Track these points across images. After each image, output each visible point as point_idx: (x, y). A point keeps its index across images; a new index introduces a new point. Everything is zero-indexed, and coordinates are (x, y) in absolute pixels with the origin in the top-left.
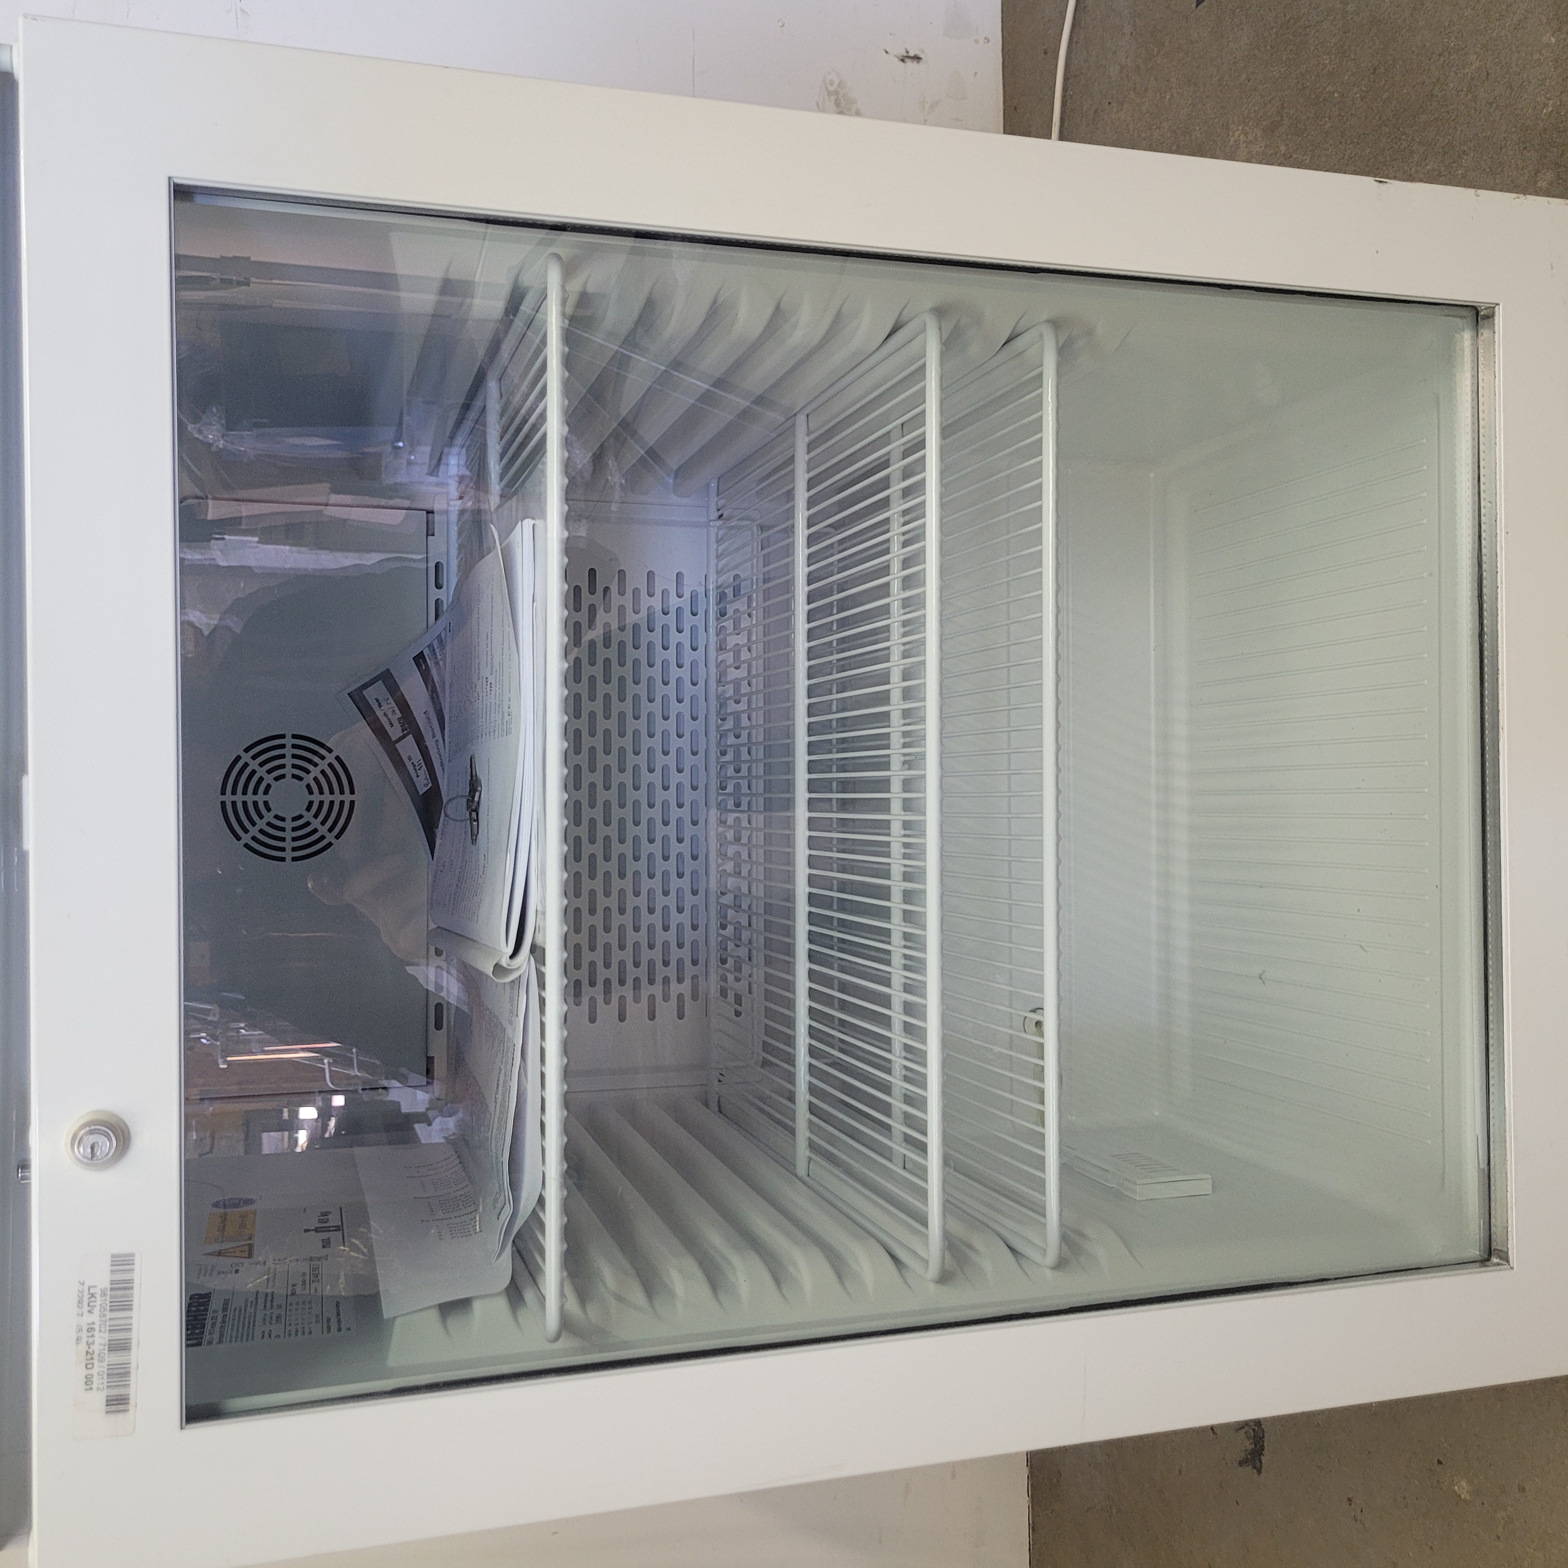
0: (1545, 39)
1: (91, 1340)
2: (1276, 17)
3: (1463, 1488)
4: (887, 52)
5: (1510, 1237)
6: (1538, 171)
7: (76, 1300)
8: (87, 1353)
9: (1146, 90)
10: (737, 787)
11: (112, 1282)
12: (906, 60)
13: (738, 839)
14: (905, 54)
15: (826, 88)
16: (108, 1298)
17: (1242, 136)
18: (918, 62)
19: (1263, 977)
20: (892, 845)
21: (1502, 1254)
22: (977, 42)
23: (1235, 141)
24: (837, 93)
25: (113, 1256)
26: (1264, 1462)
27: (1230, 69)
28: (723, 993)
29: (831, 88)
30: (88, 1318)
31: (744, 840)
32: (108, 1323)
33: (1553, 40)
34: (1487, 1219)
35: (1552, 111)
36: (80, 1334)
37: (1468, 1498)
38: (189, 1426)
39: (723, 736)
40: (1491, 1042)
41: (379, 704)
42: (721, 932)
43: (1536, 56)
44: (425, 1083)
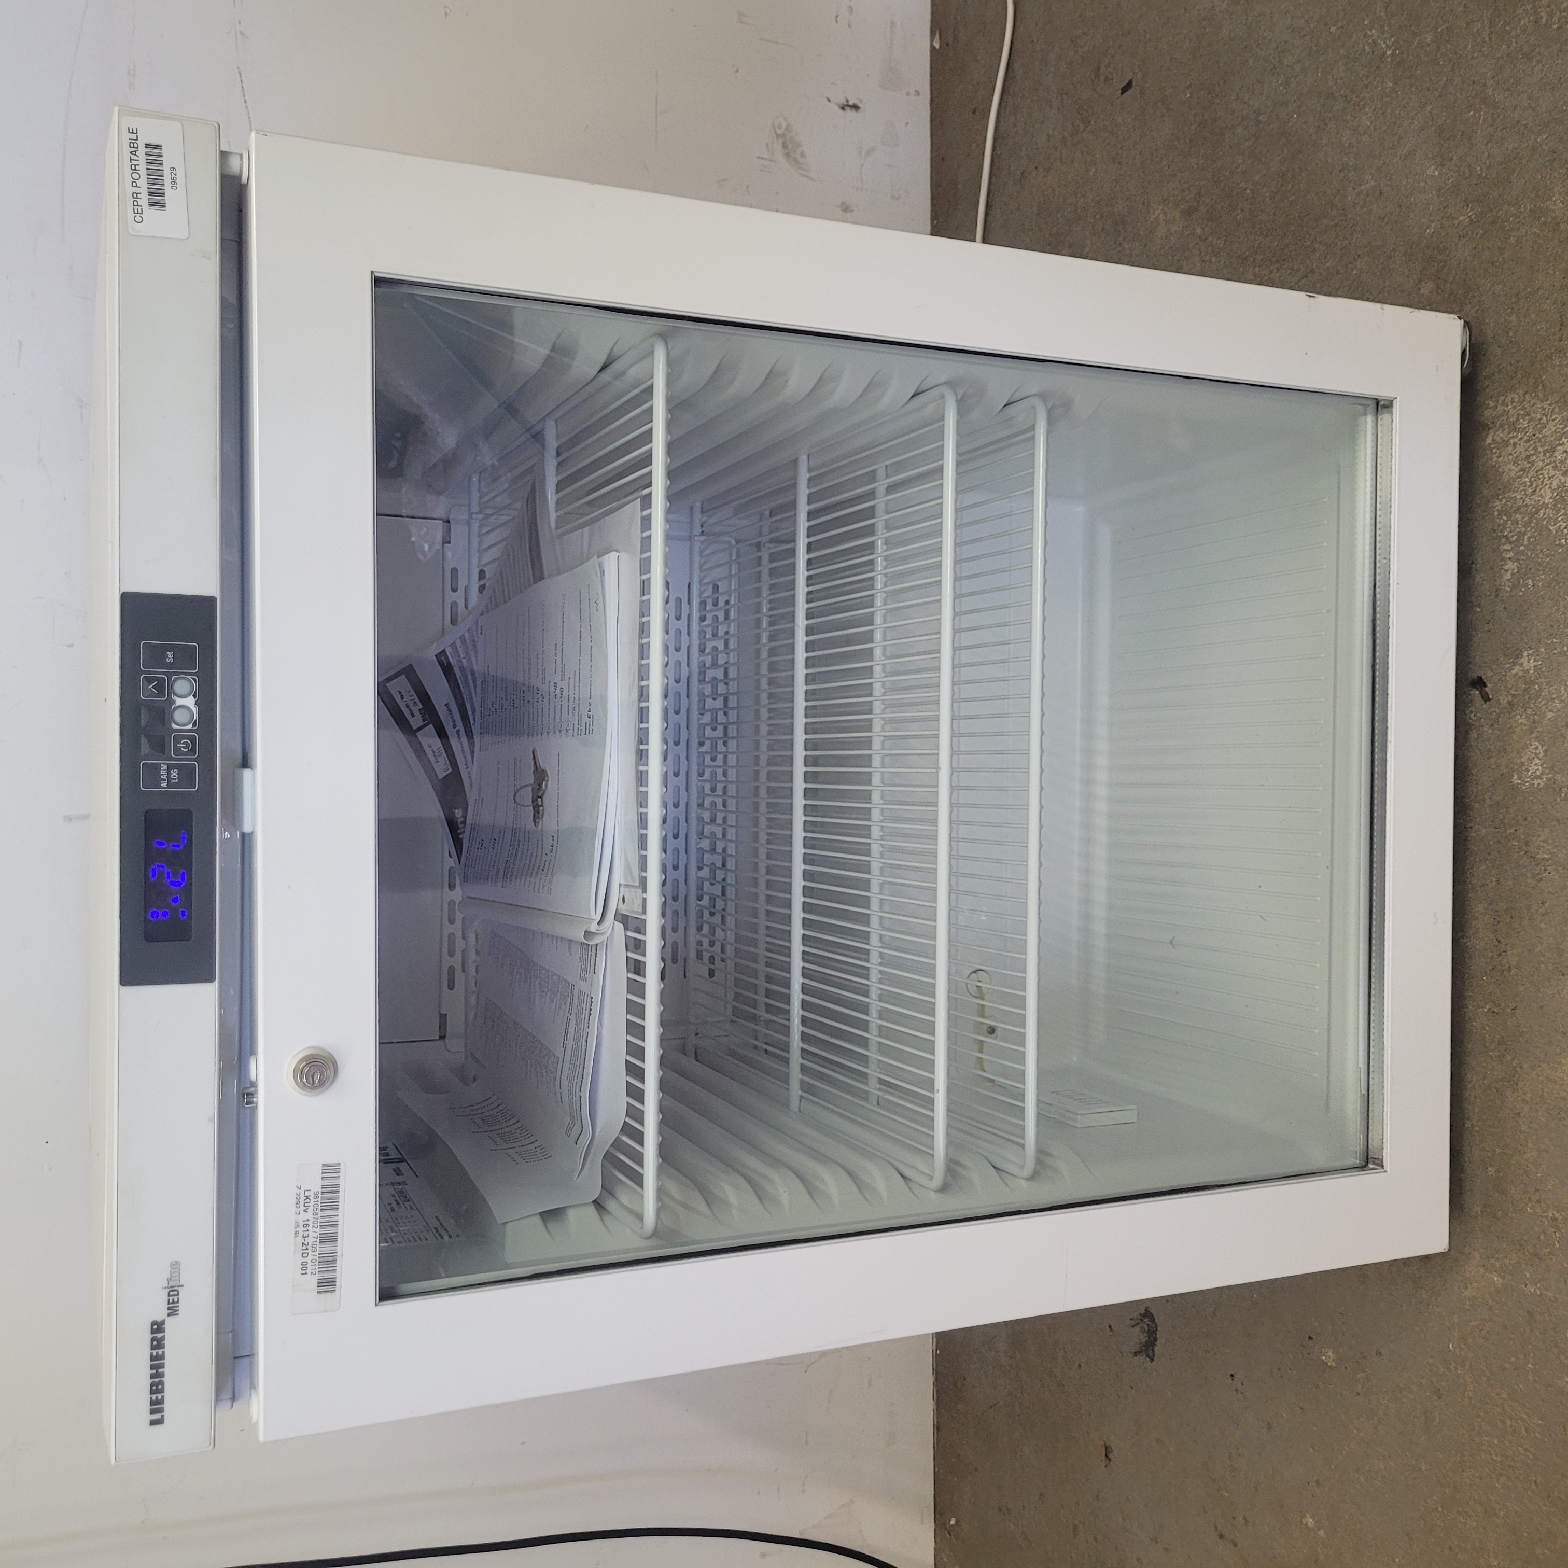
0: (1430, 172)
1: (306, 1234)
2: (1195, 115)
3: (1329, 1357)
4: (829, 100)
5: (1385, 1147)
6: (1420, 281)
7: (295, 1201)
8: (303, 1244)
9: (1072, 161)
10: (714, 774)
11: (323, 1187)
12: (846, 108)
13: (713, 820)
14: (846, 103)
15: (775, 132)
16: (319, 1199)
17: (1161, 215)
18: (856, 111)
19: (1174, 942)
20: (873, 828)
21: (1376, 1161)
22: (908, 94)
23: (1155, 219)
24: (784, 136)
25: (324, 1165)
26: (1156, 1352)
27: (1152, 155)
28: (699, 956)
29: (779, 132)
30: (303, 1216)
31: (719, 821)
32: (319, 1221)
33: (1437, 173)
34: (1366, 1134)
35: (1433, 233)
36: (297, 1229)
37: (1334, 1364)
38: (381, 1303)
39: (702, 727)
40: (1373, 992)
41: (402, 696)
42: (699, 903)
43: (1422, 184)
44: (438, 1038)
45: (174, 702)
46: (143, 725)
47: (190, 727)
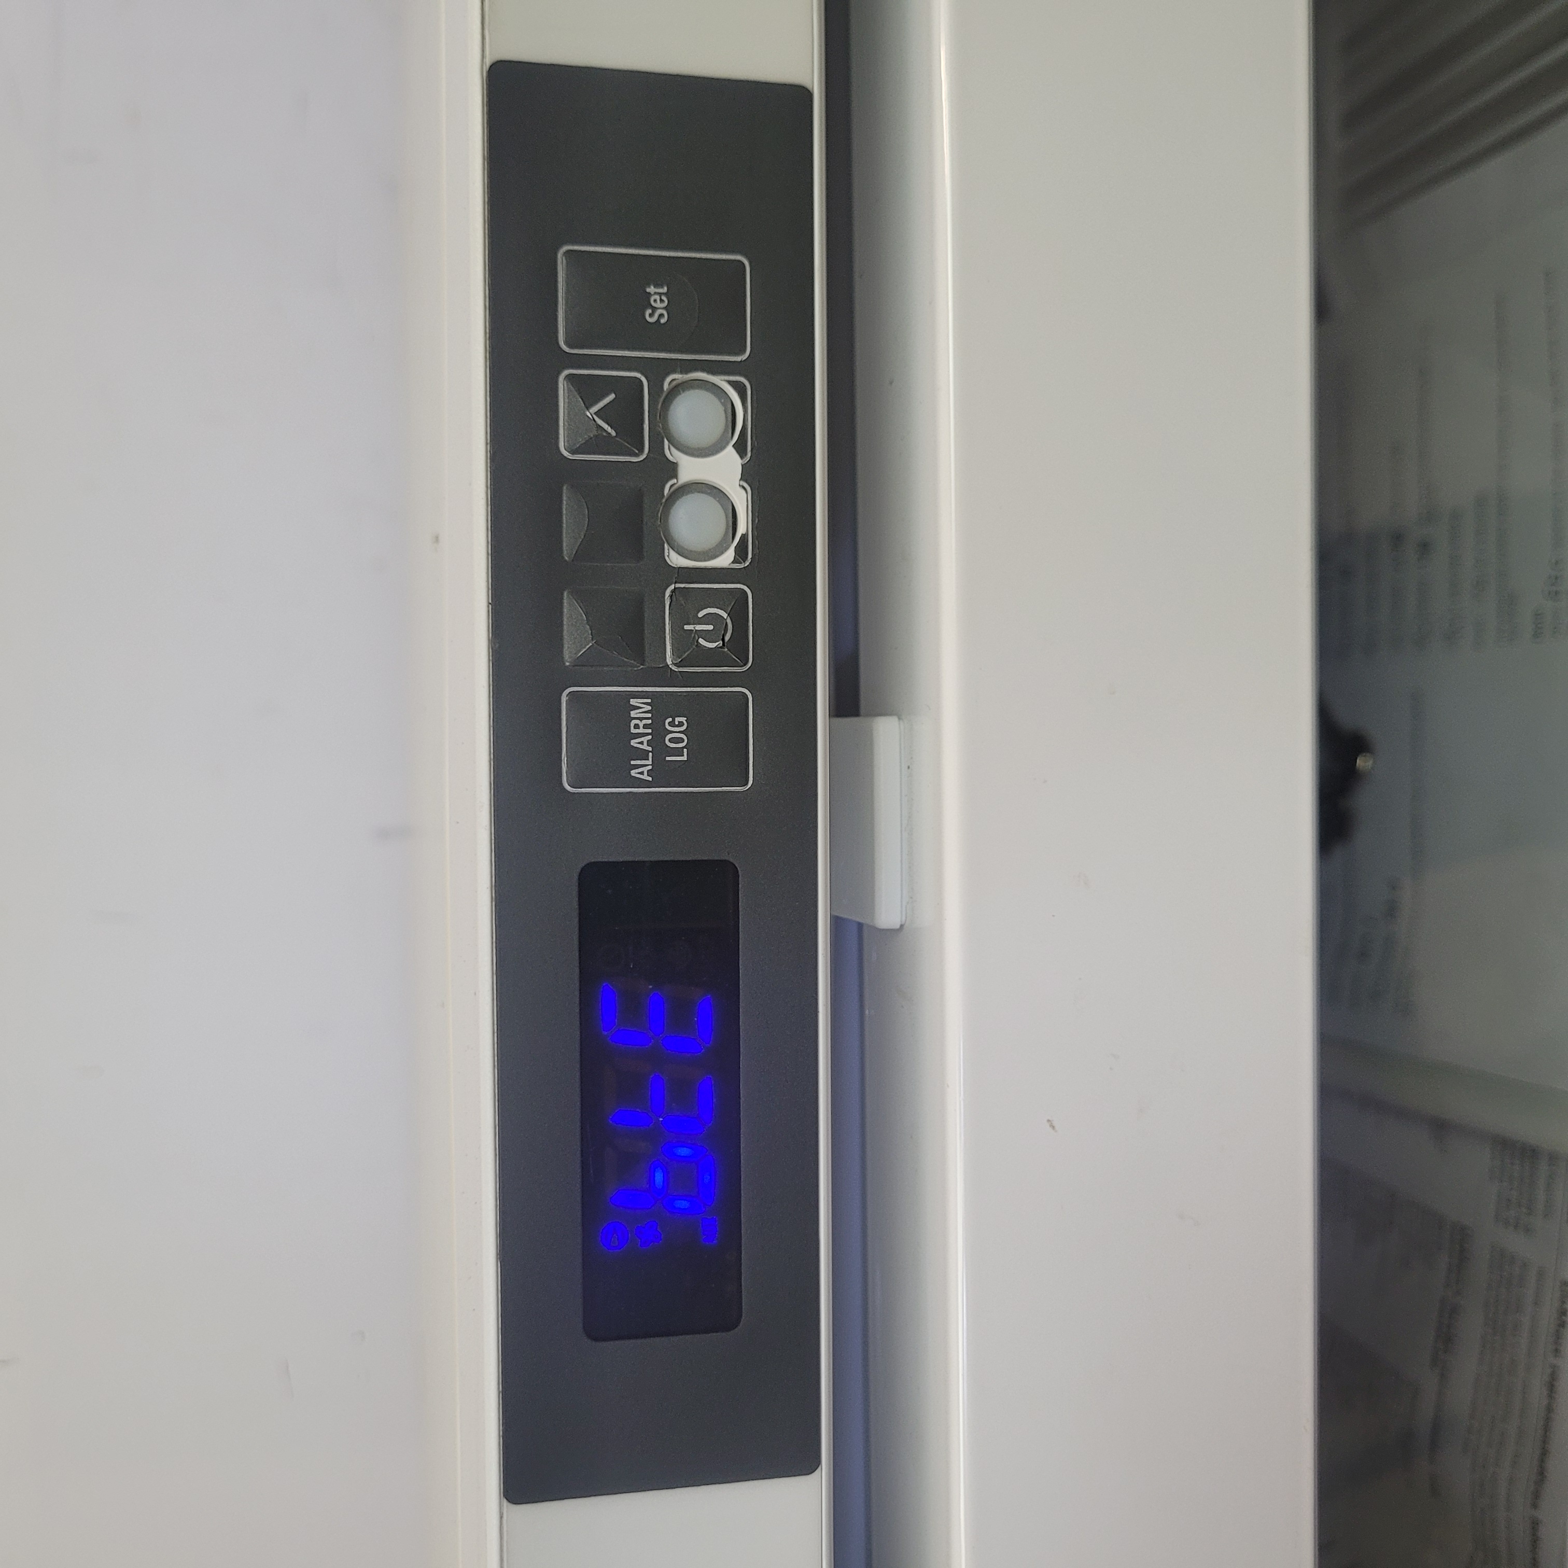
45: (672, 469)
46: (568, 545)
47: (726, 560)
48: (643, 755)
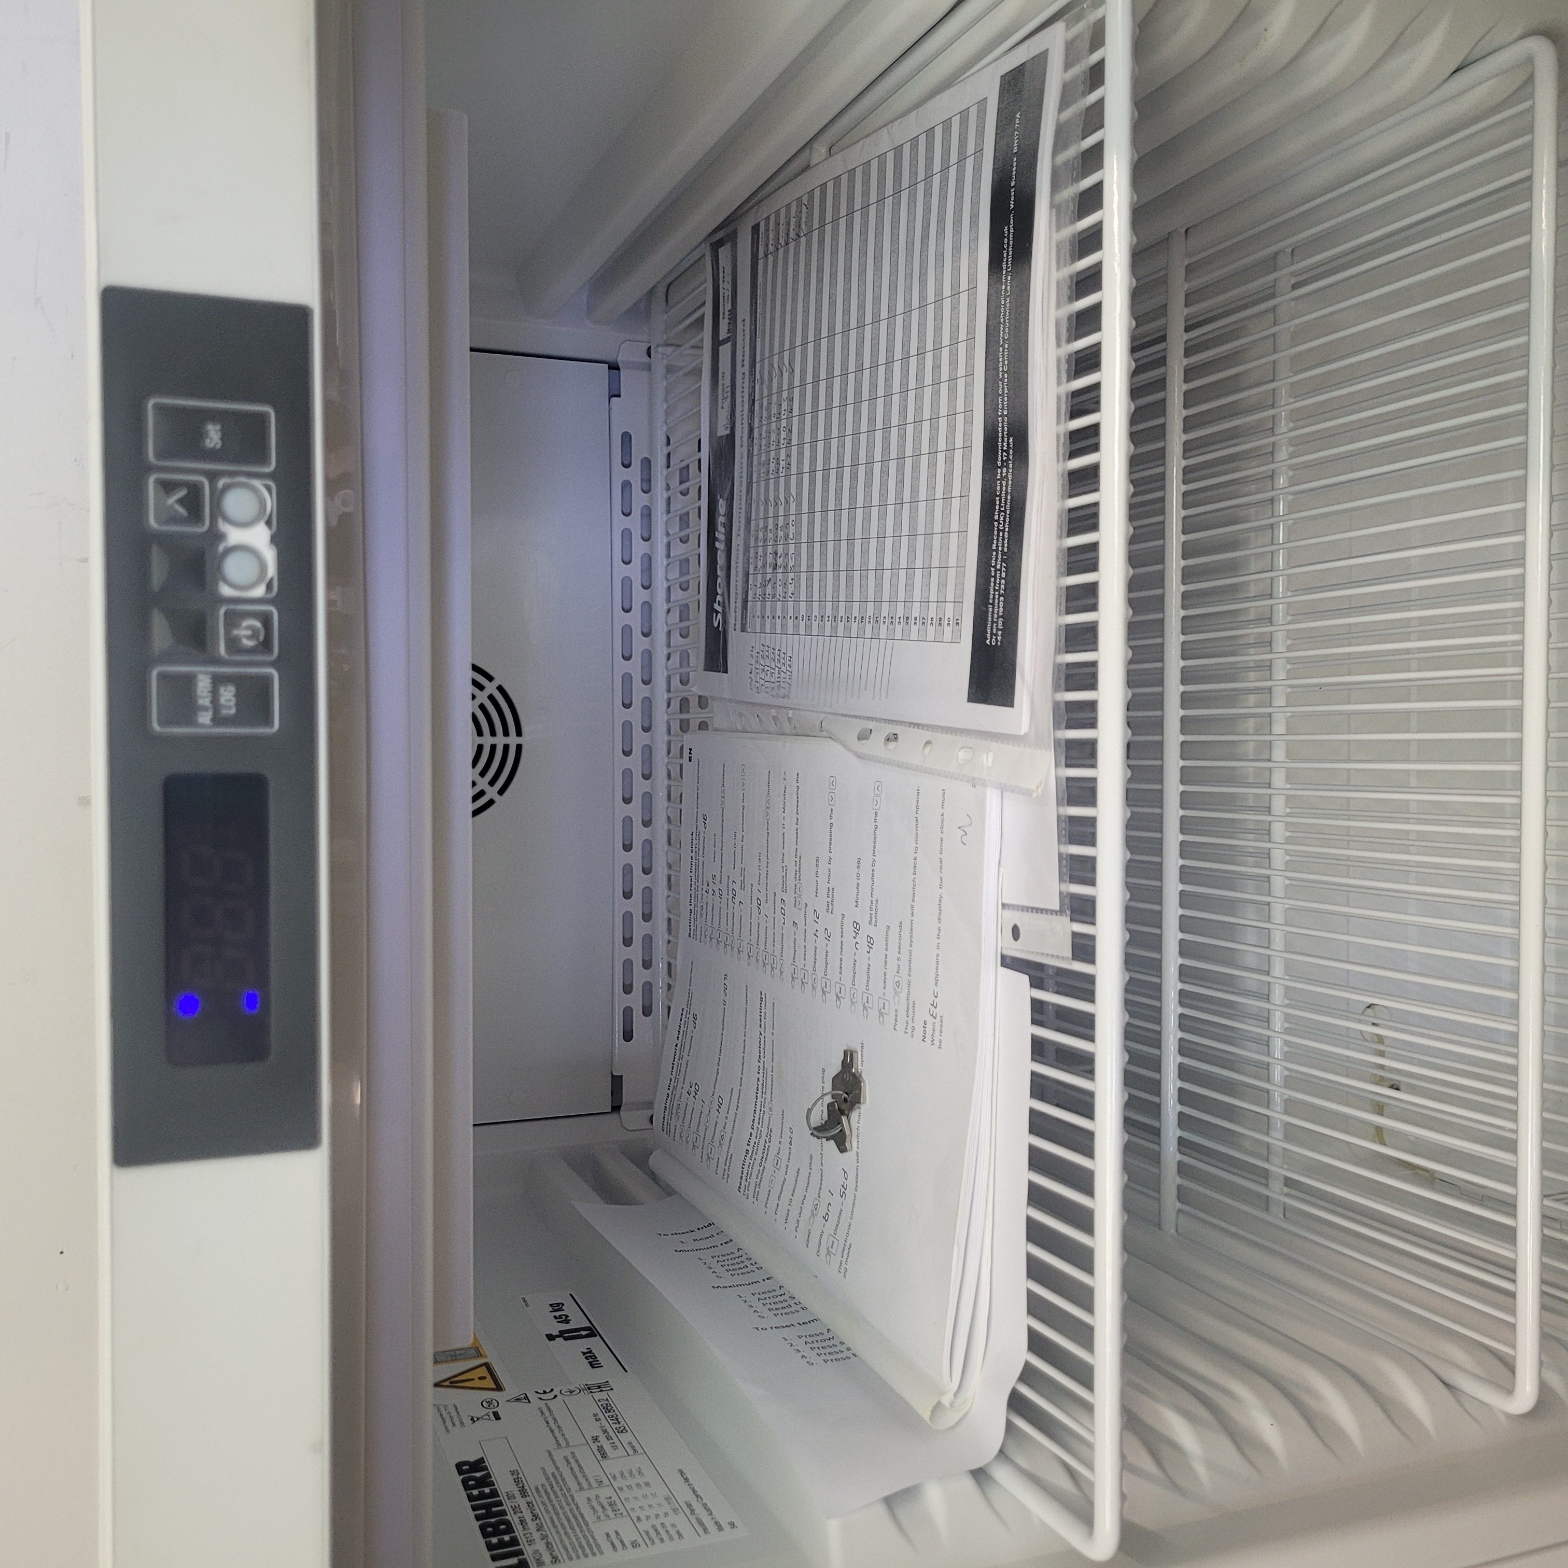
20: (1274, 798)
44: (609, 1110)
45: (221, 537)
46: (156, 585)
47: (259, 592)
48: (205, 709)
